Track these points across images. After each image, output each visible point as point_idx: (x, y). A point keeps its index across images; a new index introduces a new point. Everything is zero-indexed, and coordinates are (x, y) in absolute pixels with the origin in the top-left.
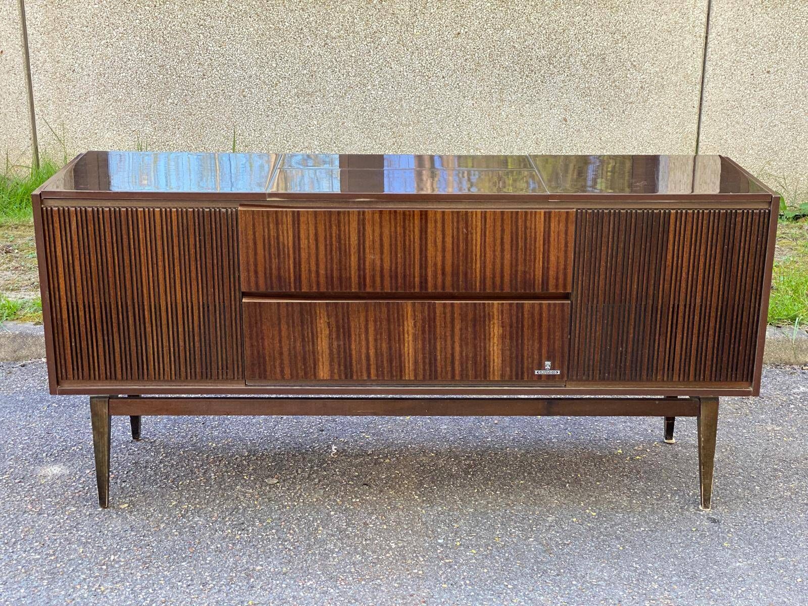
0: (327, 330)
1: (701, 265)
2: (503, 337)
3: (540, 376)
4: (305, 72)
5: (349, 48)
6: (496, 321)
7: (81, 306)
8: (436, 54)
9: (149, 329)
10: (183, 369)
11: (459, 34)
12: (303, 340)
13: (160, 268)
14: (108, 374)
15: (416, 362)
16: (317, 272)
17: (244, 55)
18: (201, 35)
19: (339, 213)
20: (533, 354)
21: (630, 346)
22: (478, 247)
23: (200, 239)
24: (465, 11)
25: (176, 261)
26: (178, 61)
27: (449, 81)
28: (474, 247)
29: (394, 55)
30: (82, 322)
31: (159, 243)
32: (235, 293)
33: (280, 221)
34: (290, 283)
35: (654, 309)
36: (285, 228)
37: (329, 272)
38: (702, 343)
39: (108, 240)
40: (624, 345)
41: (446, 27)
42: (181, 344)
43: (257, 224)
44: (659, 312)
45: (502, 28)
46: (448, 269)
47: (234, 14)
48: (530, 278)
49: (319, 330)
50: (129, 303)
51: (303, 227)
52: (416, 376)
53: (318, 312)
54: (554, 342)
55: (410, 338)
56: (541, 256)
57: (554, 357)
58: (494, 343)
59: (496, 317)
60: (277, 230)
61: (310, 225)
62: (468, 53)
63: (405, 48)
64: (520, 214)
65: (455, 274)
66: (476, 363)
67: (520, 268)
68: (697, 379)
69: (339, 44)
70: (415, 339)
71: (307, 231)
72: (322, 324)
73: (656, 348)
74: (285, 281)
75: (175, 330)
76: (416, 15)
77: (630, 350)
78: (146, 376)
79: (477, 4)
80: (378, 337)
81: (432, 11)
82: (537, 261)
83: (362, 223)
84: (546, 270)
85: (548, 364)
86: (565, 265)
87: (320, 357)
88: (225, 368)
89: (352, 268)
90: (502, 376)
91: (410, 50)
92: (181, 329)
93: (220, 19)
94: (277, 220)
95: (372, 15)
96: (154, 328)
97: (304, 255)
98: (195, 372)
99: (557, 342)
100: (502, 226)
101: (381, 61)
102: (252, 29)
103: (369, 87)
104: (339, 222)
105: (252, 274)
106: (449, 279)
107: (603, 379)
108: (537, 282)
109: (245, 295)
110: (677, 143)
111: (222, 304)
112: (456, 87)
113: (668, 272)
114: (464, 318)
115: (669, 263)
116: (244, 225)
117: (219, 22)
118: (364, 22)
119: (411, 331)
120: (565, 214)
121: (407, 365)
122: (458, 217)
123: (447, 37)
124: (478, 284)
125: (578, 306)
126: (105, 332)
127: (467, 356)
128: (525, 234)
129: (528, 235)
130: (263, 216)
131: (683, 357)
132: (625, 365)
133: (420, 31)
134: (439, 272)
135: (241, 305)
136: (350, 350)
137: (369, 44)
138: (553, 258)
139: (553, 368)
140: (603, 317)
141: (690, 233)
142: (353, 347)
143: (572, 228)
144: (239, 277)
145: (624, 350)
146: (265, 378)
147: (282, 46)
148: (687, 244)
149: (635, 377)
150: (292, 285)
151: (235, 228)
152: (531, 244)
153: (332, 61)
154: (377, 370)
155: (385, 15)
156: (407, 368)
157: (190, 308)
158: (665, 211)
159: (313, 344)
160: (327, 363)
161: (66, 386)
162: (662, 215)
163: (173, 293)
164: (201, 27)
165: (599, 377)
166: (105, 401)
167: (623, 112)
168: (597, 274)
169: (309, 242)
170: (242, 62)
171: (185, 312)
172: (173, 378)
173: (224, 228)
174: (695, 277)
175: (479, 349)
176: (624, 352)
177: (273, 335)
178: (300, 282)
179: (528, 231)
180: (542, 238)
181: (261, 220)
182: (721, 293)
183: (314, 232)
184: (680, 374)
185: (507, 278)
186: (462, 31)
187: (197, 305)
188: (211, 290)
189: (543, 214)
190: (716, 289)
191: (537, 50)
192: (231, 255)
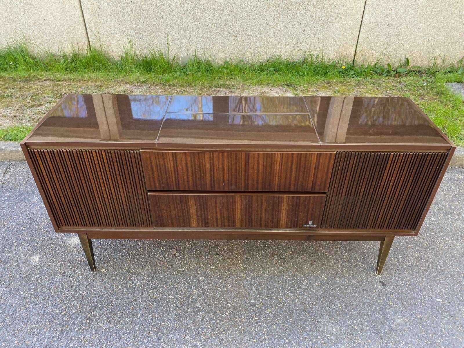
0: (195, 207)
2: (288, 211)
4: (196, 8)
6: (285, 204)
7: (62, 196)
9: (100, 206)
12: (182, 211)
14: (83, 223)
15: (242, 220)
16: (188, 182)
19: (199, 153)
20: (303, 218)
23: (120, 166)
25: (109, 176)
28: (275, 170)
30: (64, 202)
32: (144, 191)
33: (165, 157)
35: (371, 201)
36: (169, 161)
43: (152, 158)
46: (260, 181)
48: (305, 185)
49: (190, 207)
51: (178, 161)
52: (241, 226)
53: (190, 199)
54: (315, 213)
55: (239, 211)
56: (313, 174)
57: (314, 219)
58: (283, 213)
59: (285, 202)
60: (164, 161)
61: (183, 159)
64: (302, 155)
65: (264, 183)
66: (273, 221)
67: (300, 180)
71: (181, 162)
72: (192, 204)
74: (171, 185)
80: (222, 210)
82: (310, 177)
83: (212, 158)
84: (314, 181)
85: (311, 222)
86: (326, 179)
87: (192, 218)
88: (142, 222)
89: (207, 180)
90: (286, 226)
97: (180, 173)
98: (127, 224)
100: (292, 160)
104: (199, 158)
105: (152, 182)
108: (309, 186)
109: (149, 191)
110: (350, 40)
111: (137, 195)
114: (267, 202)
115: (384, 179)
116: (145, 160)
119: (239, 207)
120: (329, 155)
122: (267, 156)
124: (276, 188)
125: (330, 198)
127: (268, 219)
128: (305, 164)
129: (307, 165)
130: (155, 154)
132: (351, 223)
134: (255, 182)
135: (148, 196)
136: (207, 215)
138: (319, 176)
139: (313, 224)
141: (399, 164)
143: (332, 161)
144: (145, 183)
146: (164, 226)
148: (397, 169)
150: (175, 187)
151: (140, 160)
152: (307, 168)
153: (207, 4)
156: (237, 223)
158: (387, 153)
159: (188, 212)
160: (195, 221)
161: (63, 229)
162: (385, 155)
163: (109, 190)
165: (337, 228)
167: (329, 27)
169: (182, 167)
173: (133, 160)
175: (275, 215)
177: (166, 209)
178: (179, 186)
179: (307, 163)
180: (314, 166)
181: (154, 156)
183: (185, 162)
184: (379, 226)
185: (292, 185)
187: (124, 197)
189: (316, 154)
192: (139, 173)
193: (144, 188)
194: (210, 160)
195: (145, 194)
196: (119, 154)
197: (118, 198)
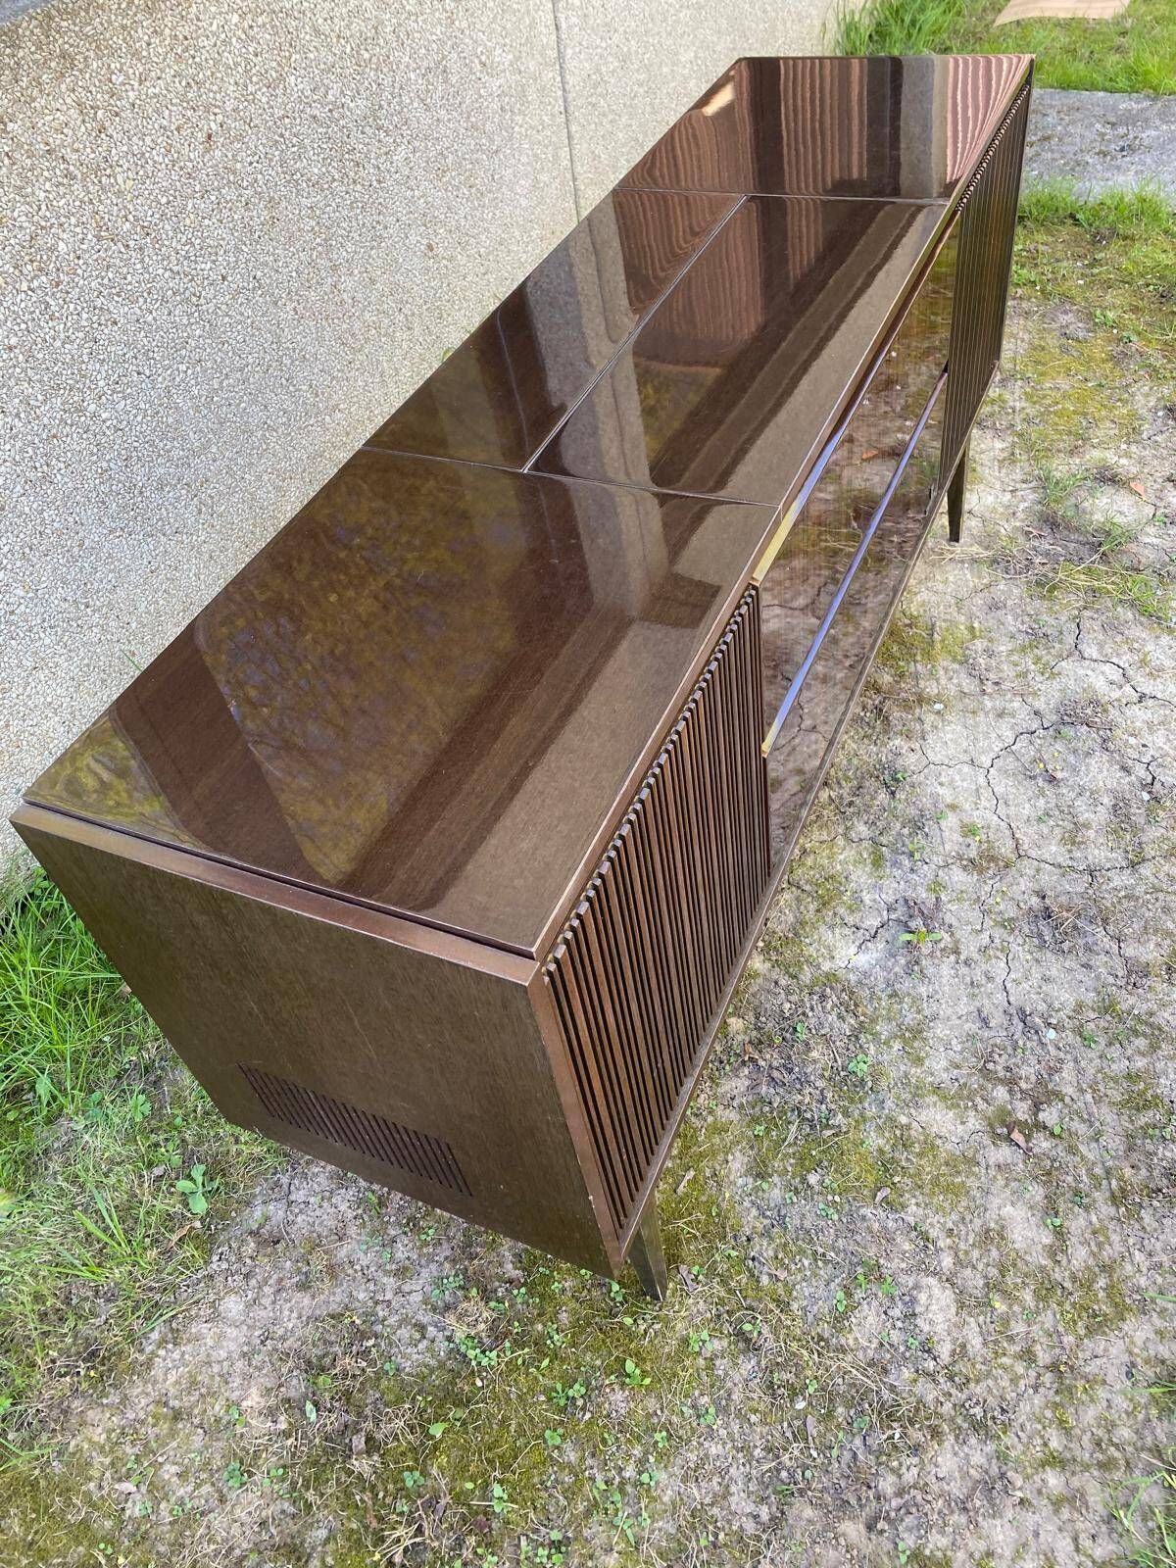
8: (188, 222)
11: (209, 137)
24: (197, 60)
27: (236, 280)
29: (106, 281)
41: (178, 129)
45: (281, 78)
62: (245, 184)
63: (120, 245)
76: (102, 128)
79: (214, 28)
81: (131, 95)
91: (132, 243)
101: (85, 316)
103: (92, 407)
112: (254, 289)
123: (191, 161)
133: (130, 174)
137: (36, 284)
155: (32, 169)
186: (213, 126)
191: (352, 105)
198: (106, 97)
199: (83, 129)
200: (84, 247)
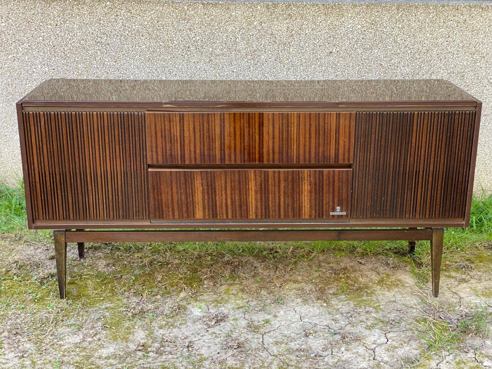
0: (201, 188)
1: (433, 146)
2: (311, 192)
3: (333, 216)
5: (231, 64)
6: (306, 182)
7: (47, 174)
8: (310, 70)
9: (90, 188)
10: (111, 213)
11: (331, 53)
12: (186, 194)
13: (97, 150)
14: (65, 216)
15: (256, 207)
16: (195, 152)
17: (137, 69)
18: (98, 51)
19: (208, 114)
20: (329, 202)
21: (389, 196)
22: (295, 135)
23: (121, 131)
24: (337, 32)
25: (107, 145)
26: (78, 74)
28: (292, 135)
30: (48, 184)
31: (96, 133)
32: (144, 165)
33: (171, 120)
34: (178, 158)
35: (404, 173)
36: (175, 124)
37: (202, 152)
38: (434, 194)
39: (64, 132)
40: (386, 197)
41: (320, 46)
42: (110, 197)
43: (157, 122)
44: (407, 175)
45: (371, 49)
46: (277, 150)
47: (128, 33)
48: (327, 155)
49: (196, 187)
50: (78, 171)
51: (186, 123)
52: (256, 216)
53: (195, 177)
54: (342, 195)
55: (253, 193)
56: (334, 141)
57: (342, 204)
58: (305, 195)
59: (306, 179)
60: (170, 125)
61: (191, 122)
63: (282, 65)
64: (321, 115)
65: (281, 153)
66: (294, 208)
67: (321, 149)
68: (430, 217)
69: (222, 61)
70: (256, 192)
71: (188, 125)
72: (198, 183)
73: (405, 198)
74: (175, 158)
75: (106, 188)
76: (292, 36)
77: (389, 199)
78: (88, 218)
79: (349, 26)
80: (233, 192)
81: (307, 32)
82: (331, 144)
83: (222, 120)
84: (337, 150)
85: (338, 208)
86: (349, 147)
87: (197, 205)
88: (138, 212)
89: (217, 149)
90: (310, 216)
91: (286, 66)
92: (110, 188)
93: (116, 37)
94: (170, 120)
95: (253, 35)
96: (93, 187)
97: (187, 141)
98: (119, 215)
99: (344, 195)
100: (310, 122)
101: (260, 76)
102: (144, 47)
104: (208, 120)
105: (154, 153)
106: (277, 156)
107: (372, 217)
108: (331, 157)
109: (150, 166)
111: (135, 172)
113: (413, 150)
114: (286, 180)
115: (413, 145)
116: (149, 123)
117: (115, 40)
118: (245, 42)
119: (253, 189)
120: (349, 115)
121: (251, 210)
122: (282, 117)
123: (320, 55)
124: (295, 159)
125: (357, 172)
126: (63, 190)
127: (288, 204)
128: (324, 127)
129: (326, 127)
130: (161, 117)
131: (422, 203)
132: (386, 209)
133: (295, 50)
134: (271, 151)
135: (147, 172)
136: (216, 200)
137: (249, 61)
138: (341, 142)
139: (342, 210)
140: (373, 178)
141: (426, 126)
142: (217, 198)
143: (353, 123)
144: (146, 155)
145: (385, 199)
146: (163, 218)
147: (171, 62)
148: (425, 133)
149: (393, 215)
150: (179, 160)
151: (143, 124)
152: (328, 134)
154: (232, 213)
155: (264, 36)
156: (251, 211)
157: (115, 175)
158: (411, 112)
159: (193, 197)
160: (201, 209)
161: (38, 224)
162: (409, 115)
163: (105, 165)
164: (98, 44)
165: (370, 216)
166: (63, 234)
168: (369, 152)
169: (190, 133)
170: (135, 75)
171: (113, 177)
172: (106, 218)
173: (137, 124)
174: (429, 153)
175: (295, 199)
176: (385, 201)
177: (168, 192)
178: (184, 158)
179: (326, 125)
180: (334, 129)
181: (160, 119)
182: (445, 163)
183: (193, 126)
184: (420, 213)
185: (313, 155)
186: (334, 50)
187: (120, 172)
188: (128, 164)
189: (335, 114)
190: (442, 161)
192: (141, 141)
193: (145, 161)
194: (221, 122)
195: (145, 169)
196: (122, 116)
197: (113, 175)
198: (298, 29)
199: (286, 33)
200: (270, 60)
